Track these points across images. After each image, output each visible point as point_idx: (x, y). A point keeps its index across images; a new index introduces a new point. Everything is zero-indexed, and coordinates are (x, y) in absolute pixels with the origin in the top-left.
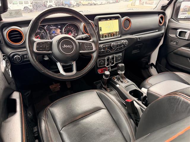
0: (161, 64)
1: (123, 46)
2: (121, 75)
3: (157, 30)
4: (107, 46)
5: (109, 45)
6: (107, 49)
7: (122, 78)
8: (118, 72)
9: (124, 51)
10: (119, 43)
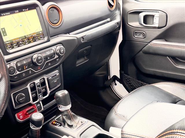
0: (128, 75)
1: (56, 56)
2: (66, 113)
3: (109, 19)
4: (25, 62)
5: (30, 60)
6: (26, 69)
7: (70, 118)
8: (59, 109)
9: (61, 66)
10: (48, 53)
